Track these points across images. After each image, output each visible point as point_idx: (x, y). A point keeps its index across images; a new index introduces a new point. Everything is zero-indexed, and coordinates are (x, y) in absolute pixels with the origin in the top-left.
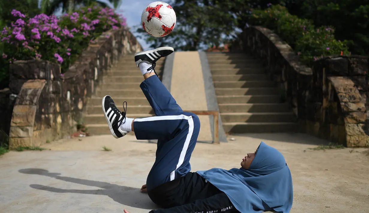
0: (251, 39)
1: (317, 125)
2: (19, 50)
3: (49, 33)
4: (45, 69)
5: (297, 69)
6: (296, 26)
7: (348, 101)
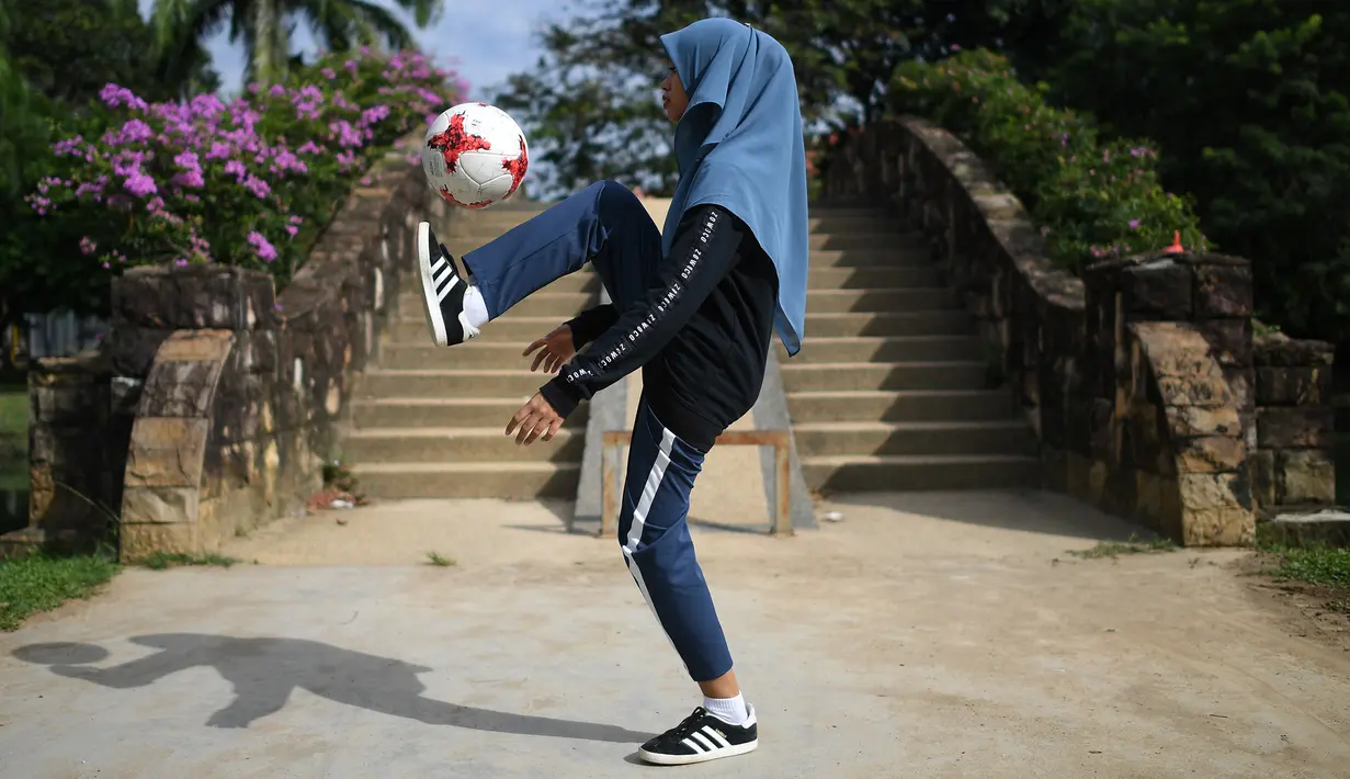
0: (893, 161)
1: (1099, 468)
2: (135, 225)
3: (231, 168)
4: (229, 298)
5: (1041, 282)
6: (1037, 134)
7: (1187, 401)
